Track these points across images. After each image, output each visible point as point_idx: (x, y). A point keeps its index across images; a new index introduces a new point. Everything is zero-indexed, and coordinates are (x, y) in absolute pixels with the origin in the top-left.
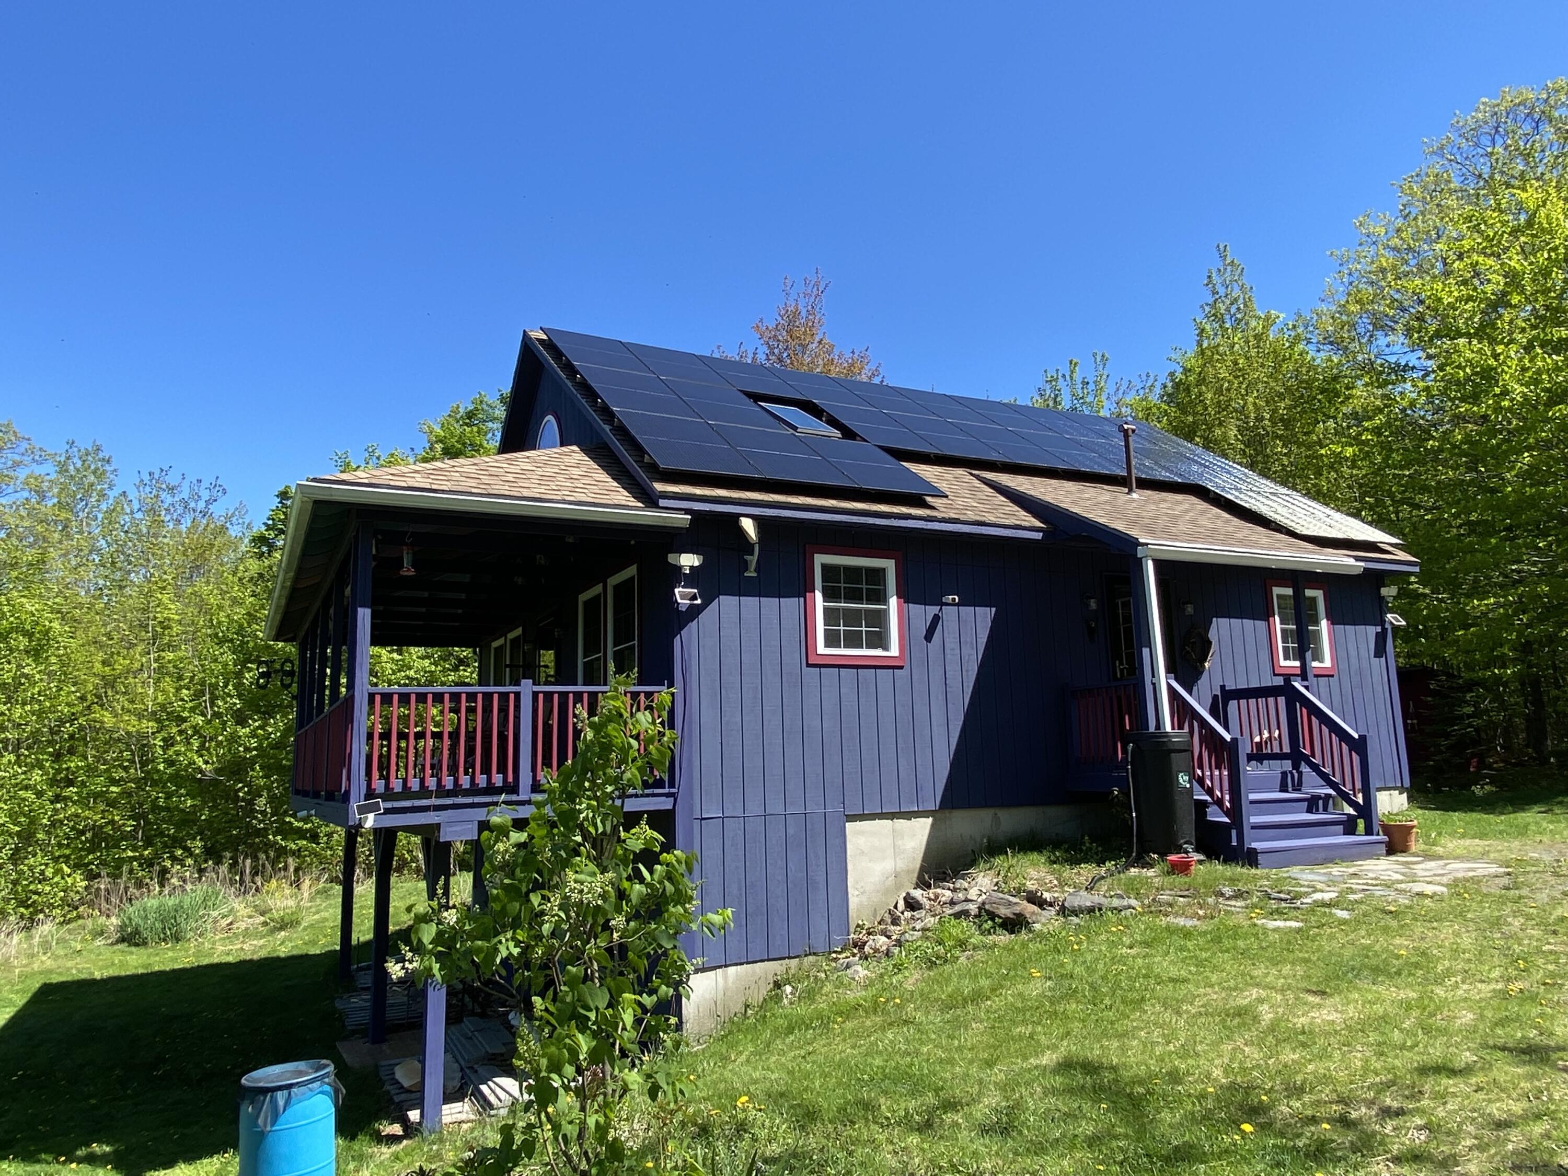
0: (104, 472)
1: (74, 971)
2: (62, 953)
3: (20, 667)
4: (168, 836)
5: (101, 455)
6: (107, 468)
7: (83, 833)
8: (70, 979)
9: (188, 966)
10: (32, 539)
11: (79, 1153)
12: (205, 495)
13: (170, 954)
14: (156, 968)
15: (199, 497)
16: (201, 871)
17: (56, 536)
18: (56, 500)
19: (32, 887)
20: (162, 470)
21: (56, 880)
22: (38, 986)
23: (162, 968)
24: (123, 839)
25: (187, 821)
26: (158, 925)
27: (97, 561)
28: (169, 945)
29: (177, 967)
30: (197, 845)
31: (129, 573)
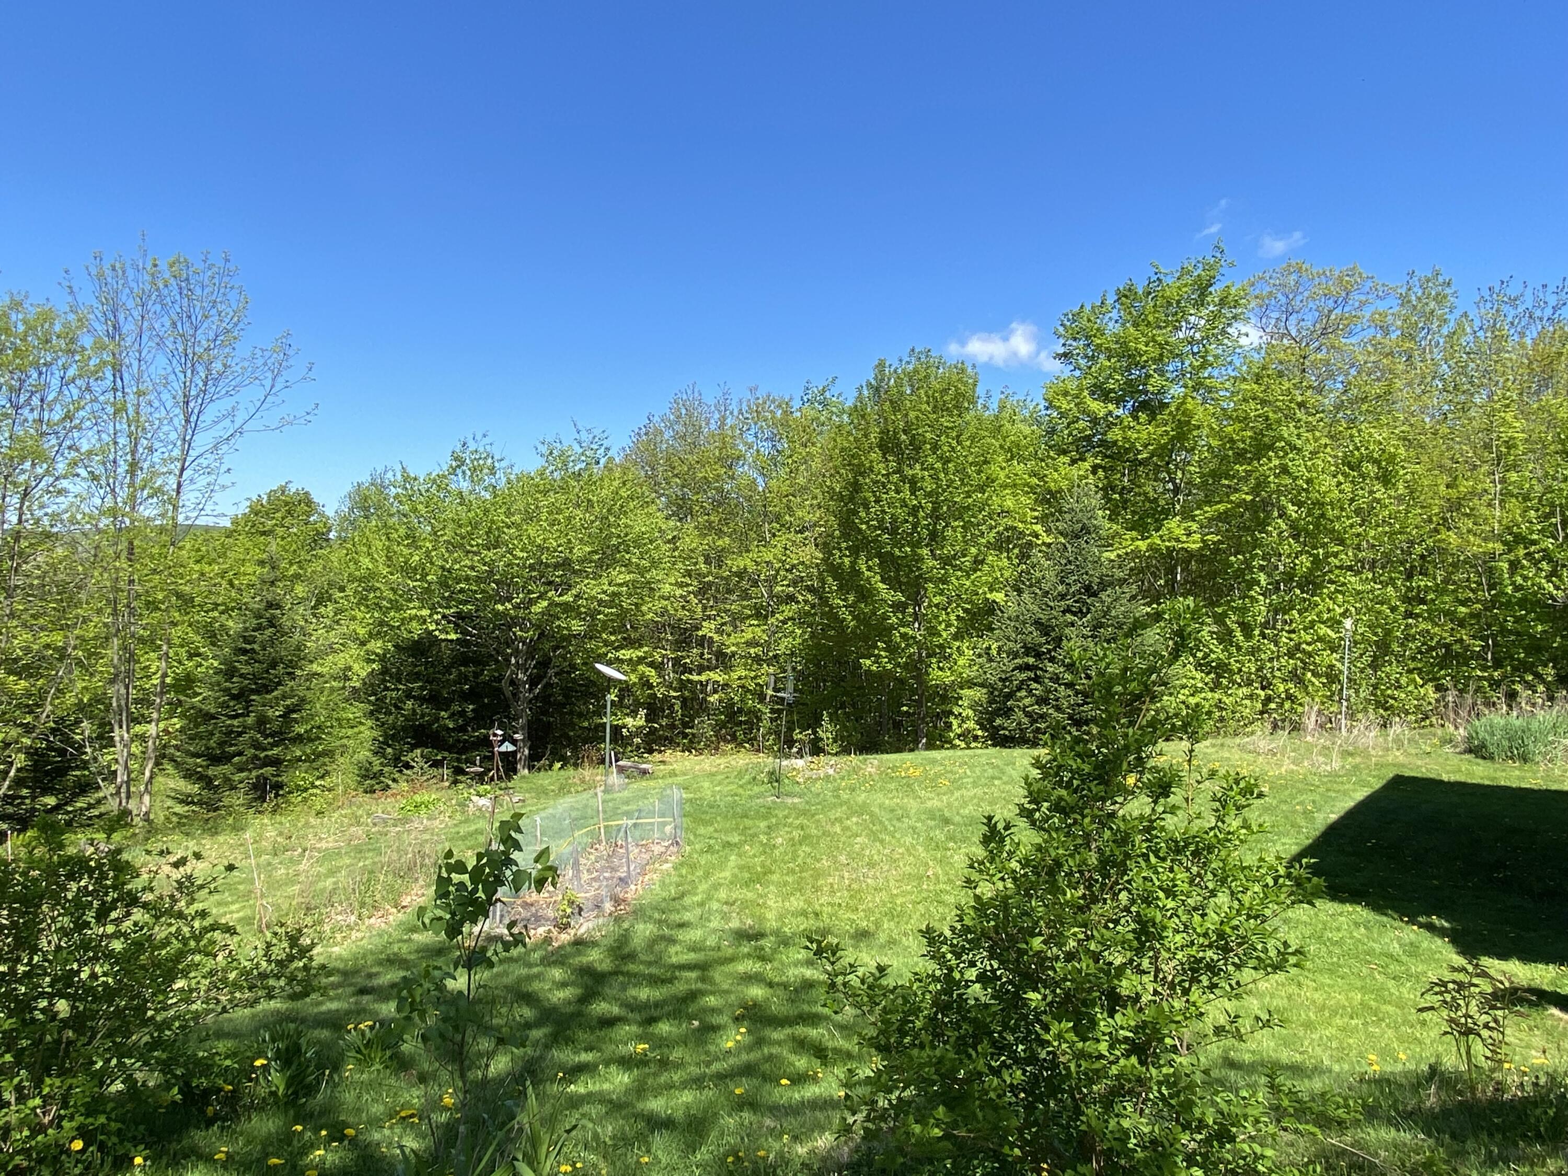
0: (1445, 297)
1: (1424, 770)
2: (1413, 751)
3: (1371, 492)
4: (1518, 659)
5: (1441, 279)
6: (1448, 291)
7: (1432, 649)
8: (1419, 775)
9: (1536, 787)
10: (1379, 374)
11: (1420, 919)
12: (1552, 300)
13: (1517, 773)
14: (1503, 783)
15: (1545, 303)
16: (1551, 698)
17: (1401, 367)
18: (1399, 333)
19: (1389, 692)
20: (1502, 282)
21: (1410, 688)
22: (1391, 775)
23: (1508, 784)
24: (1472, 658)
25: (1536, 647)
26: (1506, 743)
27: (1440, 386)
28: (1517, 764)
29: (1524, 785)
30: (1549, 672)
31: (1472, 395)
